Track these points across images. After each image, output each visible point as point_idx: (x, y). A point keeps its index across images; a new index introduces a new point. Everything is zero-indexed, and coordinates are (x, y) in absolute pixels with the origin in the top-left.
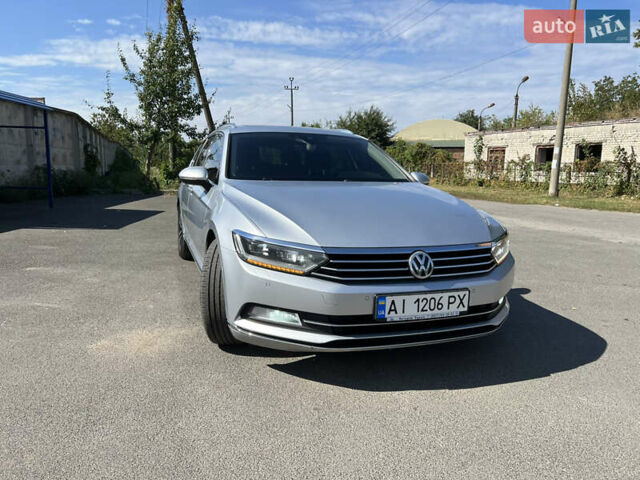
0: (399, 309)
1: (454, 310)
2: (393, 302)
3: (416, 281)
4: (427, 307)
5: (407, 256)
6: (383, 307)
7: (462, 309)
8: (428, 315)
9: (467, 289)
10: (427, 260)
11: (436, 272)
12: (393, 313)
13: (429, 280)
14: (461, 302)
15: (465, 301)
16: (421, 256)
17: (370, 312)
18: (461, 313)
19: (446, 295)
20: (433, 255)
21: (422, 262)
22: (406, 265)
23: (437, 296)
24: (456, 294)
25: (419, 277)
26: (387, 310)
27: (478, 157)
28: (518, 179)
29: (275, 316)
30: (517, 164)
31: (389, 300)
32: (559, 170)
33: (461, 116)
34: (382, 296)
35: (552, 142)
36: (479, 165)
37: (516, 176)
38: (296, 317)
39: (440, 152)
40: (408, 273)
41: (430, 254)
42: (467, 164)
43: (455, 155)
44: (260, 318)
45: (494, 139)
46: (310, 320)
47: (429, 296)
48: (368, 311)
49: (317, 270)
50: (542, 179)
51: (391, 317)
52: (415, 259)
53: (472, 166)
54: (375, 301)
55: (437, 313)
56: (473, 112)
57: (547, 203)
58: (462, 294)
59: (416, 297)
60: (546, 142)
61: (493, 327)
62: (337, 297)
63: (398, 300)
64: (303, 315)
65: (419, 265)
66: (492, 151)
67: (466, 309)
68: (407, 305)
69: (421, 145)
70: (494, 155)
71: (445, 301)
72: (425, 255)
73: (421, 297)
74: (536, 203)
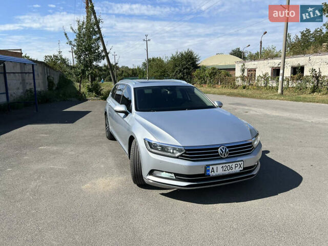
0: (215, 170)
1: (238, 170)
2: (213, 168)
3: (222, 158)
4: (226, 169)
5: (218, 148)
6: (209, 170)
7: (240, 169)
8: (227, 172)
9: (242, 161)
10: (226, 149)
11: (230, 154)
12: (213, 172)
13: (227, 158)
14: (240, 166)
15: (242, 166)
16: (223, 148)
17: (203, 173)
18: (240, 171)
19: (234, 164)
20: (228, 147)
21: (224, 151)
22: (217, 152)
23: (230, 164)
24: (238, 163)
25: (223, 157)
26: (210, 171)
27: (243, 74)
28: (263, 85)
29: (164, 174)
30: (262, 78)
31: (211, 167)
32: (283, 80)
33: (233, 51)
34: (208, 166)
35: (279, 66)
36: (243, 78)
37: (262, 83)
38: (173, 175)
39: (223, 72)
40: (218, 155)
41: (227, 147)
42: (237, 78)
43: (231, 73)
44: (157, 175)
45: (250, 65)
46: (179, 176)
47: (227, 165)
48: (202, 172)
49: (181, 156)
50: (275, 85)
51: (212, 174)
52: (221, 149)
53: (239, 79)
54: (206, 168)
55: (231, 171)
56: (239, 49)
57: (277, 99)
58: (240, 163)
59: (222, 166)
60: (276, 66)
61: (253, 175)
62: (190, 167)
63: (215, 167)
64: (176, 174)
65: (223, 152)
66: (249, 70)
67: (242, 169)
68: (218, 169)
69: (214, 69)
70: (250, 73)
71: (233, 167)
72: (225, 147)
73: (224, 165)
74: (272, 99)
